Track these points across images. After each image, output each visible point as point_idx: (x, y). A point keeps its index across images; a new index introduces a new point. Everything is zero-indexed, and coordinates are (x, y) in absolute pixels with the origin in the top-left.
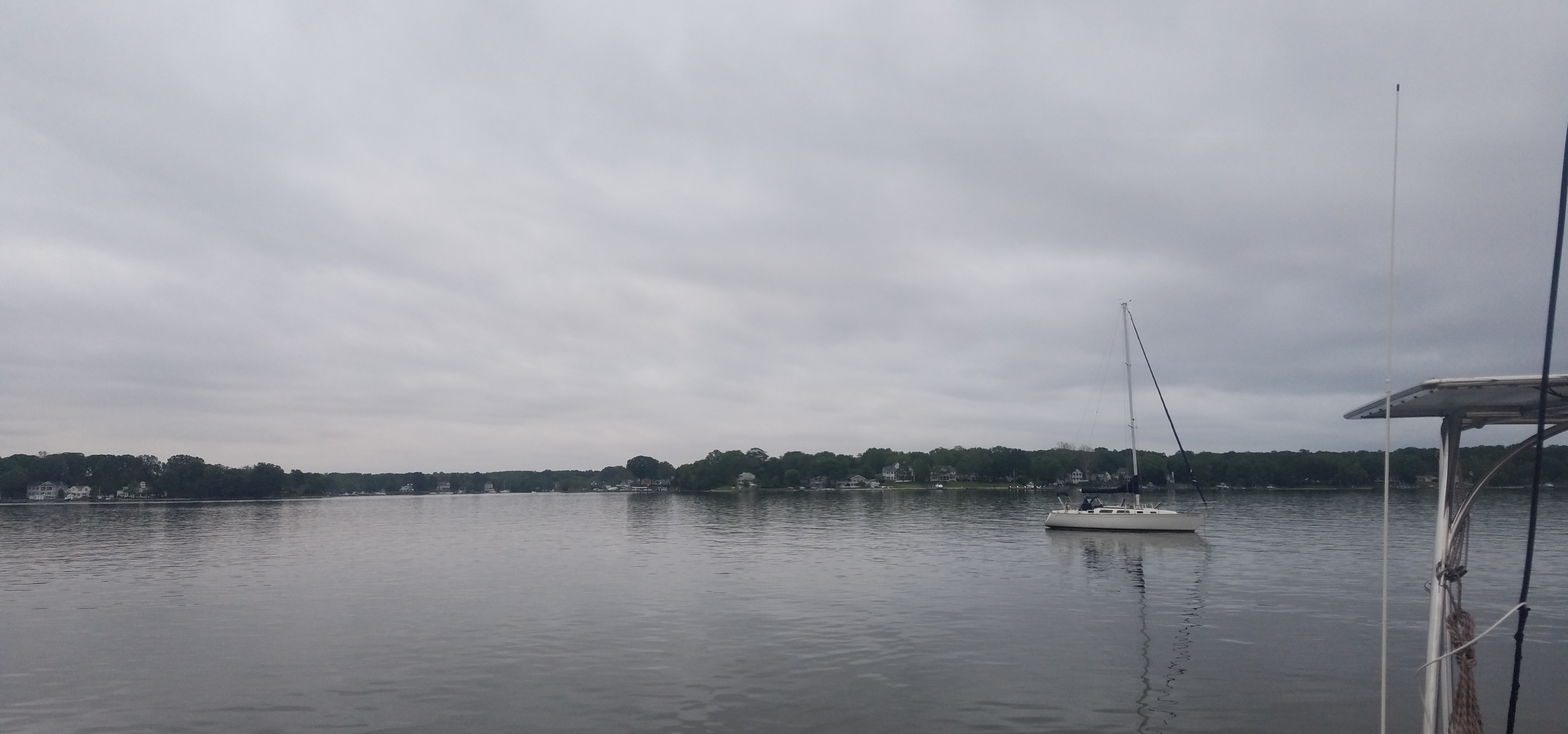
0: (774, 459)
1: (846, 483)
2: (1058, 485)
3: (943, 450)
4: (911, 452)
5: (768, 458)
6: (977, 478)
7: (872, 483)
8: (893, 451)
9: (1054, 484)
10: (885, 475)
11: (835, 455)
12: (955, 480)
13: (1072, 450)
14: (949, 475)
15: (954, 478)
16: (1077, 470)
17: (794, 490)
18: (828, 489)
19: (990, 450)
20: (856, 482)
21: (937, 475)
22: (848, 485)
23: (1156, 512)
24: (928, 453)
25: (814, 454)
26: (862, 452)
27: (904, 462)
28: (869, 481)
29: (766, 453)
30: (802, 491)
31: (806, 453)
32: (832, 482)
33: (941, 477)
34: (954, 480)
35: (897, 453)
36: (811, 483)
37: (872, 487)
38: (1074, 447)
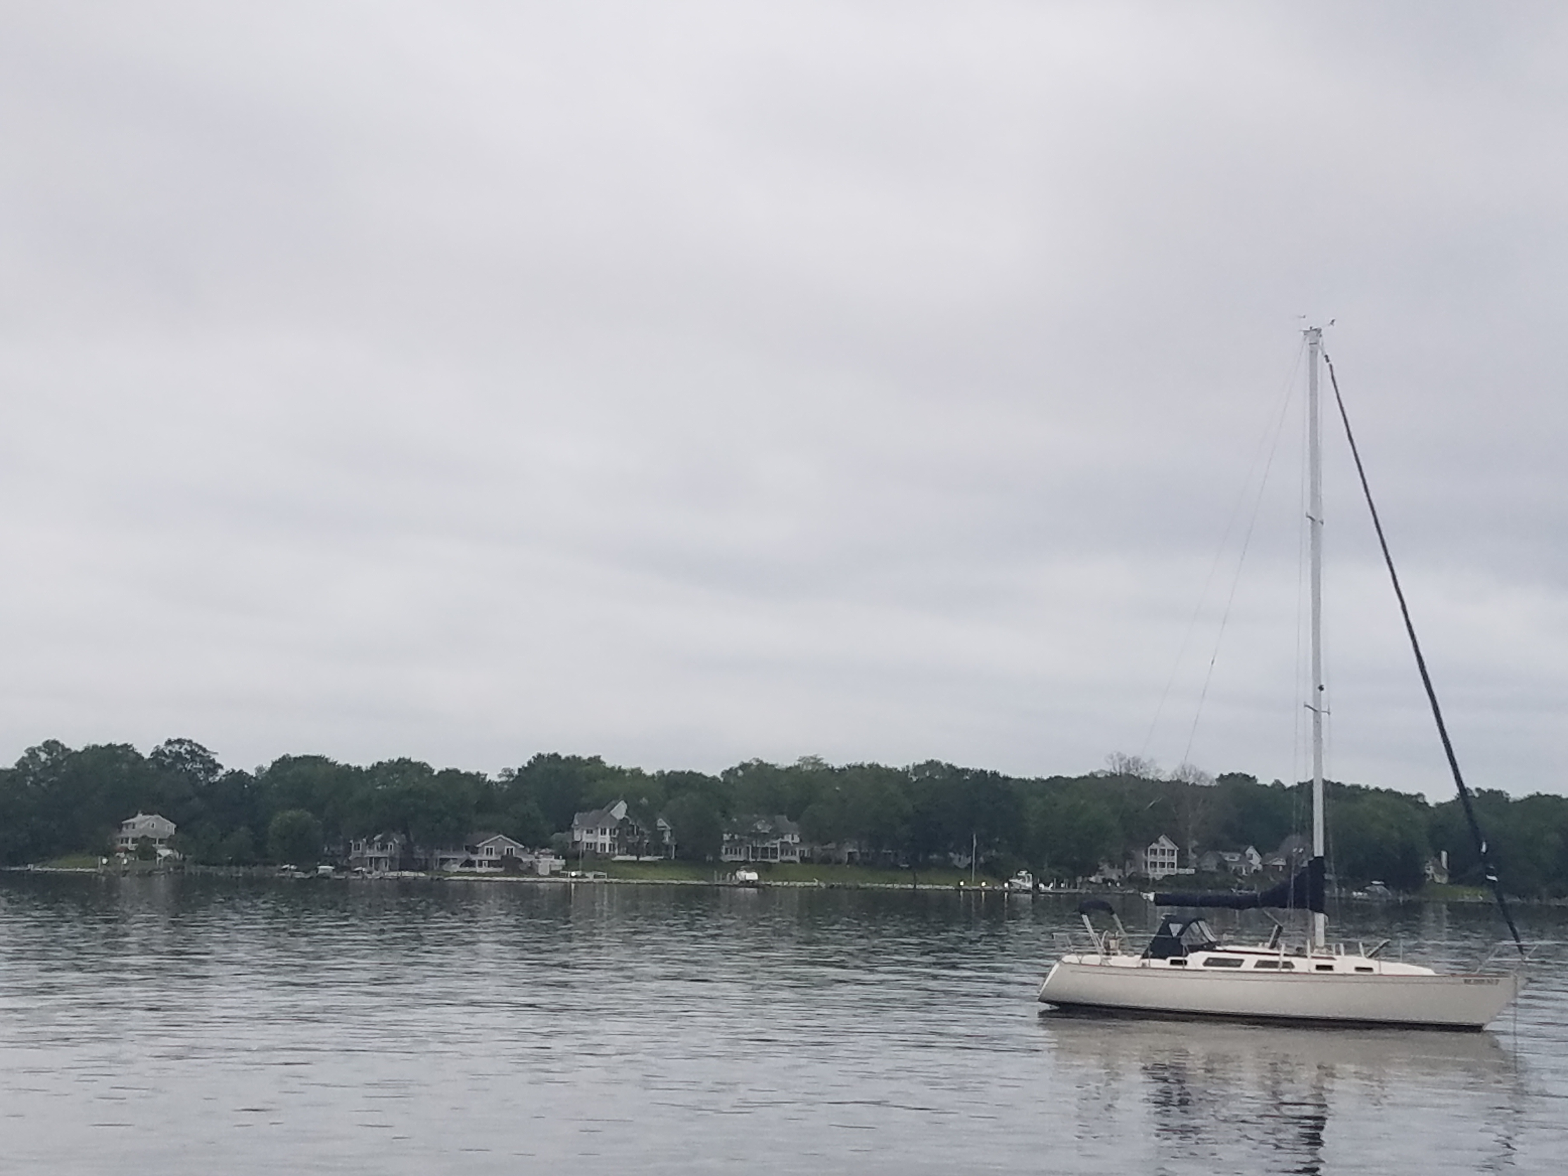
0: (238, 777)
1: (463, 856)
2: (1105, 881)
3: (762, 767)
4: (666, 772)
5: (221, 772)
6: (862, 854)
7: (543, 859)
8: (609, 764)
9: (1092, 879)
10: (582, 837)
11: (432, 771)
12: (796, 858)
13: (1151, 778)
14: (777, 843)
15: (793, 853)
16: (1162, 839)
17: (299, 875)
18: (406, 874)
19: (905, 772)
20: (493, 857)
21: (741, 840)
22: (469, 863)
23: (1370, 969)
24: (719, 775)
25: (366, 765)
26: (515, 767)
27: (644, 801)
28: (532, 852)
29: (213, 756)
30: (325, 877)
31: (342, 762)
32: (419, 853)
33: (755, 849)
34: (793, 858)
35: (621, 771)
36: (354, 854)
37: (540, 872)
38: (1158, 771)
